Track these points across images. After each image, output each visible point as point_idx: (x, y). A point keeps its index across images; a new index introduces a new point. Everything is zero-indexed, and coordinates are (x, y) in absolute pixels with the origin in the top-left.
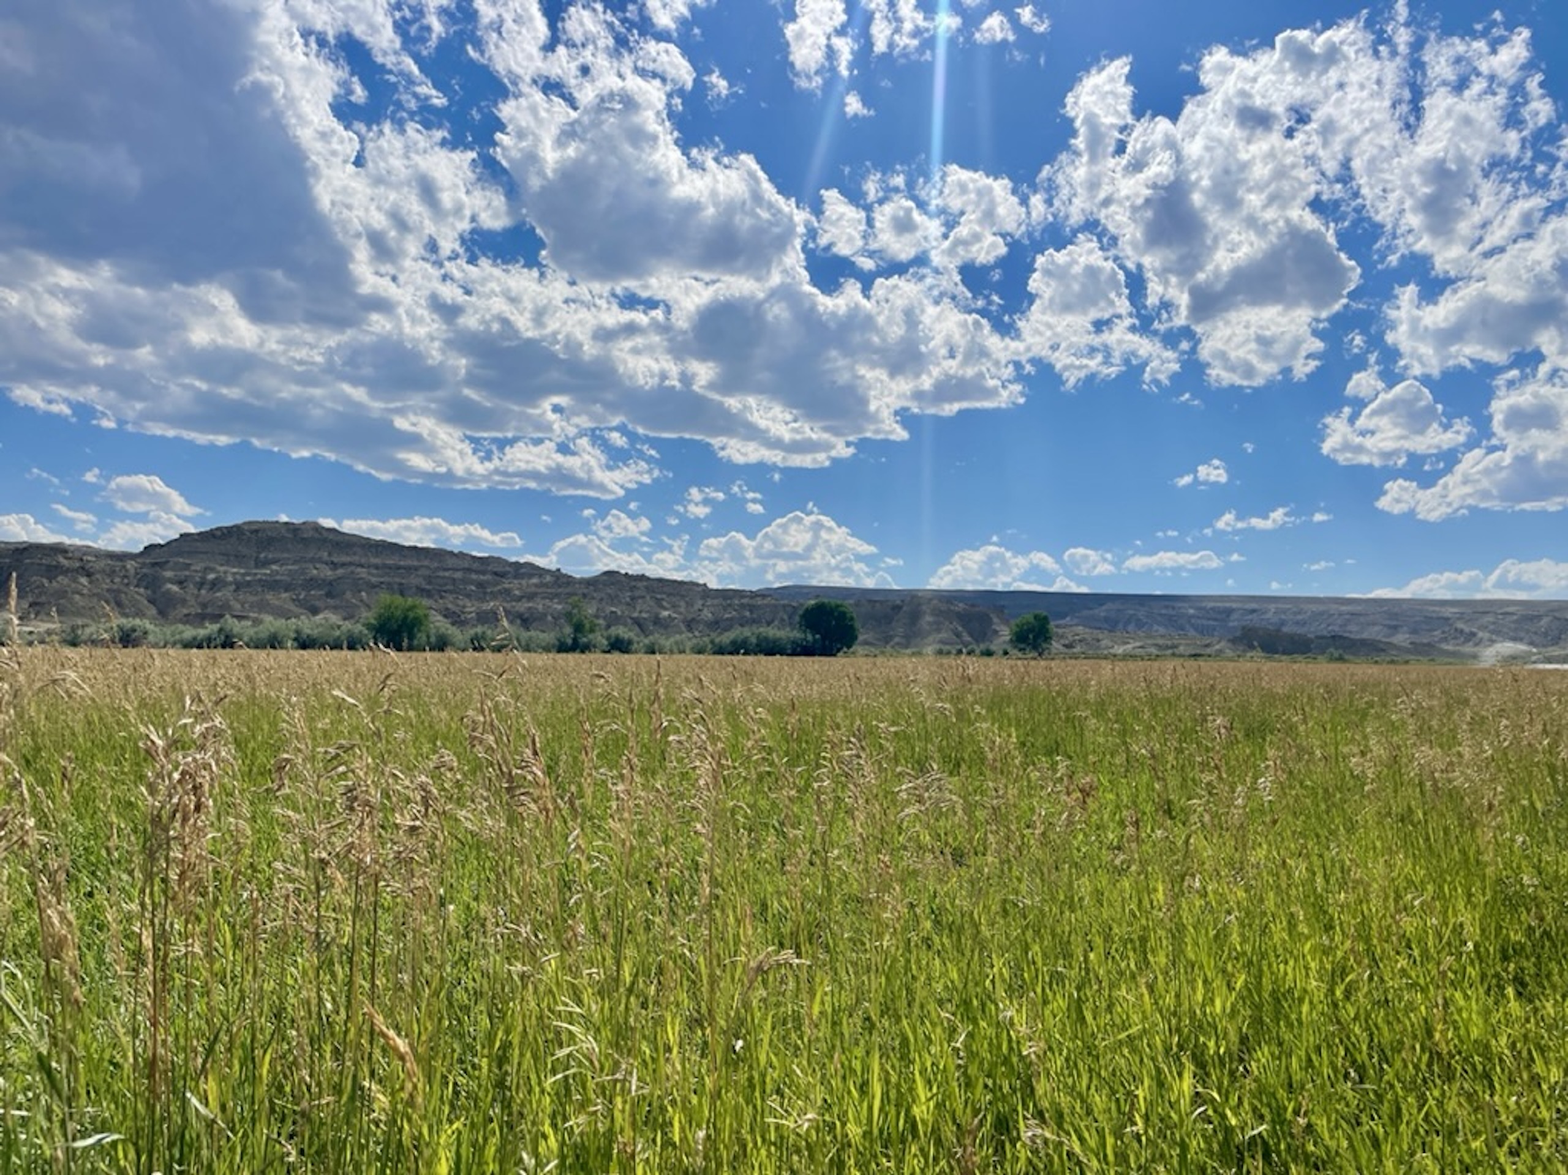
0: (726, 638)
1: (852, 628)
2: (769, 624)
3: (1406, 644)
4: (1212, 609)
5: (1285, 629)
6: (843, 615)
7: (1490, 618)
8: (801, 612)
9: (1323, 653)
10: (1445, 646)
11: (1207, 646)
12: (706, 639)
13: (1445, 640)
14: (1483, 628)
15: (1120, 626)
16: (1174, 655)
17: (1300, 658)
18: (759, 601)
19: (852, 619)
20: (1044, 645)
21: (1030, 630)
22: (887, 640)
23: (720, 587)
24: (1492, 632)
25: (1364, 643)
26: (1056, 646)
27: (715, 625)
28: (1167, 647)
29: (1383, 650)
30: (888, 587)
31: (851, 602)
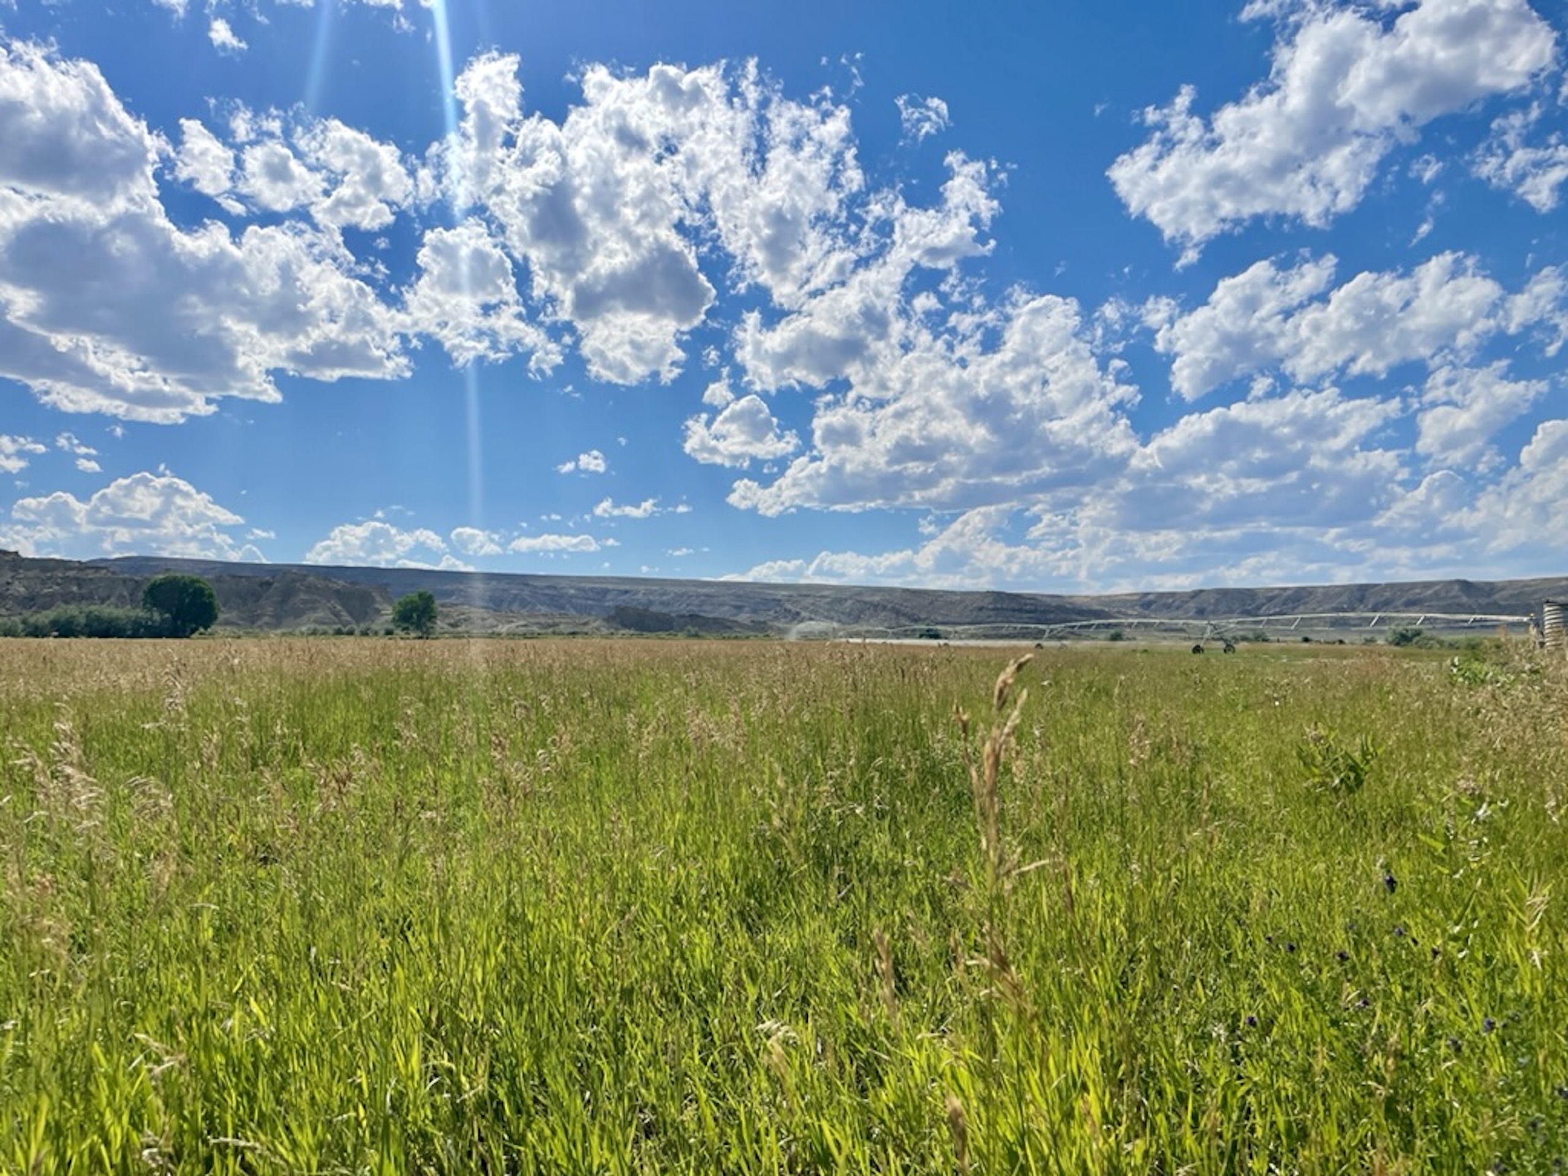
0: (44, 617)
1: (211, 604)
2: (103, 601)
3: (747, 622)
4: (592, 589)
5: (653, 609)
6: (199, 592)
7: (810, 600)
8: (146, 587)
9: (682, 629)
10: (776, 624)
11: (586, 624)
12: (17, 619)
13: (776, 618)
14: (806, 609)
15: (505, 605)
16: (554, 633)
17: (663, 634)
18: (91, 574)
19: (211, 596)
20: (429, 624)
21: (415, 609)
22: (253, 620)
23: (37, 557)
24: (812, 612)
25: (716, 620)
26: (440, 624)
27: (30, 601)
28: (550, 626)
29: (730, 628)
30: (257, 562)
31: (210, 577)
